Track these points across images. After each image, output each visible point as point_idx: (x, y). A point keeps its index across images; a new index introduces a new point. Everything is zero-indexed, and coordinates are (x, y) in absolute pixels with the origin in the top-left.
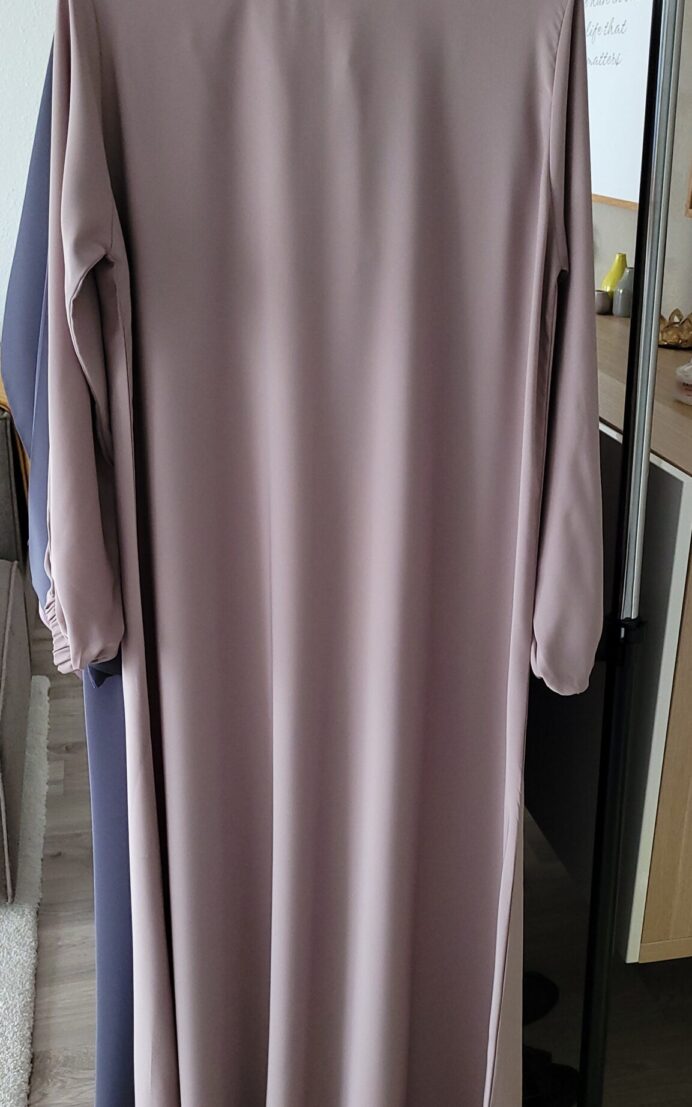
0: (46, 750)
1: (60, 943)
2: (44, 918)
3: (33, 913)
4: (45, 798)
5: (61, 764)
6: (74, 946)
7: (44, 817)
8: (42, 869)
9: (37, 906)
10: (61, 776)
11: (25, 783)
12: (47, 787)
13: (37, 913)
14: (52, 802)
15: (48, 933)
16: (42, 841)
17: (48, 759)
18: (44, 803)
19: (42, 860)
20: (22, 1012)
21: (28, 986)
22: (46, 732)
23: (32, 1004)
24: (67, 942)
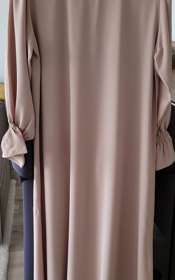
0: (14, 201)
1: (15, 256)
2: (11, 249)
3: (8, 247)
4: (13, 214)
5: (18, 205)
6: (19, 257)
7: (12, 220)
8: (11, 235)
9: (9, 245)
10: (18, 208)
11: (7, 210)
12: (14, 211)
13: (9, 247)
14: (15, 216)
15: (12, 253)
16: (12, 227)
17: (15, 203)
18: (13, 216)
19: (11, 232)
20: (3, 276)
21: (5, 268)
22: (14, 196)
23: (6, 274)
24: (18, 256)
